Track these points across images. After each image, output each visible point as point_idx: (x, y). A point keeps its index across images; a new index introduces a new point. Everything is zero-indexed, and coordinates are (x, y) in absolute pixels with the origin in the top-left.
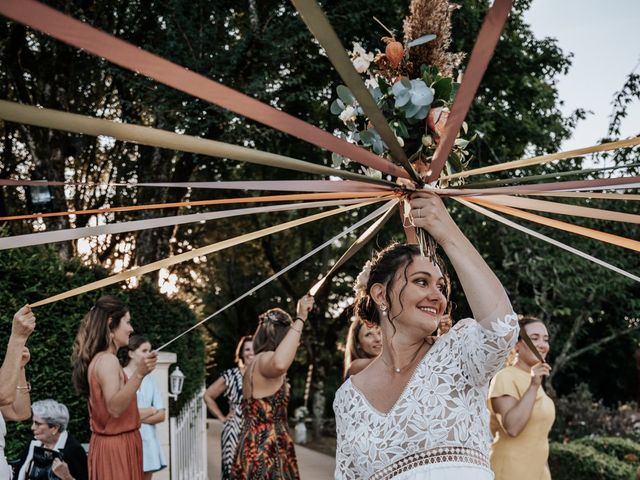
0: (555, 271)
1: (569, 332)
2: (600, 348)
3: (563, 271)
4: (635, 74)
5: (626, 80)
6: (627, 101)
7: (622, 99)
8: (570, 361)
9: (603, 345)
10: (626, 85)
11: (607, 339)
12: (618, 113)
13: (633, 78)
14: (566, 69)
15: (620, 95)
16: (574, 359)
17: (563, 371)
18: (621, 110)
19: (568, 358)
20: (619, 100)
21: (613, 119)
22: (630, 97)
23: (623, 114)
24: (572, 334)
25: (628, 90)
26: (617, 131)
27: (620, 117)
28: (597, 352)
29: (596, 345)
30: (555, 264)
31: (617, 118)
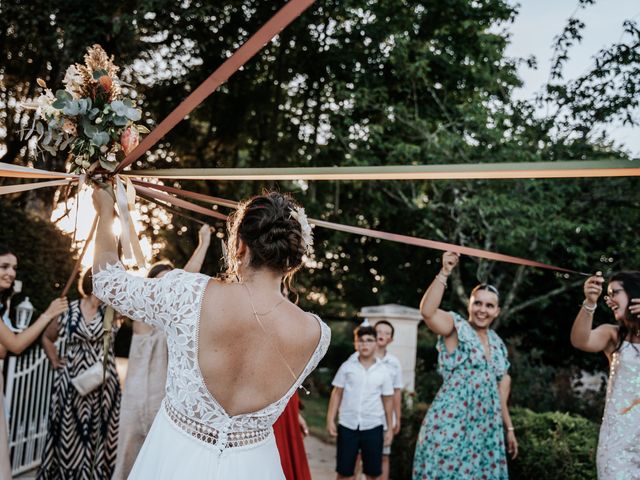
0: (481, 213)
1: (512, 282)
2: (549, 302)
3: (488, 213)
4: (575, 18)
5: (566, 24)
6: (568, 44)
7: (563, 43)
8: (514, 314)
9: (551, 298)
10: (566, 29)
11: (556, 292)
12: (561, 57)
13: (573, 23)
14: (513, 19)
15: (560, 40)
16: (520, 312)
17: (507, 325)
18: (562, 54)
19: (512, 311)
20: (559, 43)
21: (555, 62)
22: (570, 40)
23: (564, 57)
24: (515, 285)
25: (569, 34)
26: (559, 75)
27: (562, 61)
28: (545, 305)
29: (544, 298)
30: (481, 205)
31: (558, 62)
